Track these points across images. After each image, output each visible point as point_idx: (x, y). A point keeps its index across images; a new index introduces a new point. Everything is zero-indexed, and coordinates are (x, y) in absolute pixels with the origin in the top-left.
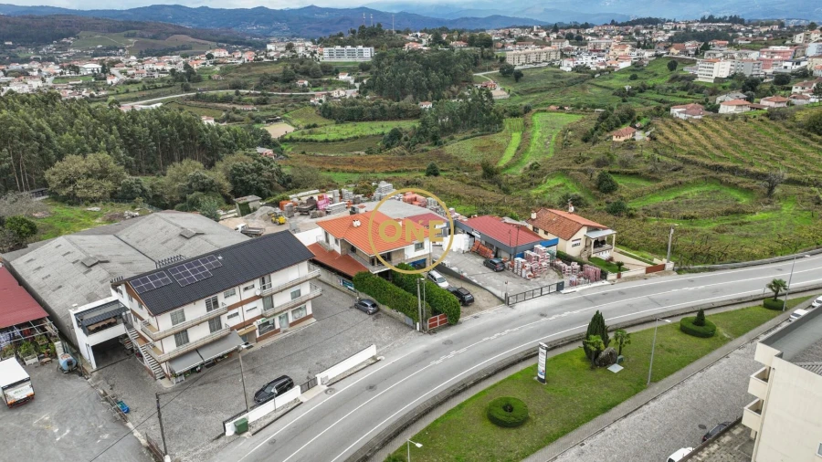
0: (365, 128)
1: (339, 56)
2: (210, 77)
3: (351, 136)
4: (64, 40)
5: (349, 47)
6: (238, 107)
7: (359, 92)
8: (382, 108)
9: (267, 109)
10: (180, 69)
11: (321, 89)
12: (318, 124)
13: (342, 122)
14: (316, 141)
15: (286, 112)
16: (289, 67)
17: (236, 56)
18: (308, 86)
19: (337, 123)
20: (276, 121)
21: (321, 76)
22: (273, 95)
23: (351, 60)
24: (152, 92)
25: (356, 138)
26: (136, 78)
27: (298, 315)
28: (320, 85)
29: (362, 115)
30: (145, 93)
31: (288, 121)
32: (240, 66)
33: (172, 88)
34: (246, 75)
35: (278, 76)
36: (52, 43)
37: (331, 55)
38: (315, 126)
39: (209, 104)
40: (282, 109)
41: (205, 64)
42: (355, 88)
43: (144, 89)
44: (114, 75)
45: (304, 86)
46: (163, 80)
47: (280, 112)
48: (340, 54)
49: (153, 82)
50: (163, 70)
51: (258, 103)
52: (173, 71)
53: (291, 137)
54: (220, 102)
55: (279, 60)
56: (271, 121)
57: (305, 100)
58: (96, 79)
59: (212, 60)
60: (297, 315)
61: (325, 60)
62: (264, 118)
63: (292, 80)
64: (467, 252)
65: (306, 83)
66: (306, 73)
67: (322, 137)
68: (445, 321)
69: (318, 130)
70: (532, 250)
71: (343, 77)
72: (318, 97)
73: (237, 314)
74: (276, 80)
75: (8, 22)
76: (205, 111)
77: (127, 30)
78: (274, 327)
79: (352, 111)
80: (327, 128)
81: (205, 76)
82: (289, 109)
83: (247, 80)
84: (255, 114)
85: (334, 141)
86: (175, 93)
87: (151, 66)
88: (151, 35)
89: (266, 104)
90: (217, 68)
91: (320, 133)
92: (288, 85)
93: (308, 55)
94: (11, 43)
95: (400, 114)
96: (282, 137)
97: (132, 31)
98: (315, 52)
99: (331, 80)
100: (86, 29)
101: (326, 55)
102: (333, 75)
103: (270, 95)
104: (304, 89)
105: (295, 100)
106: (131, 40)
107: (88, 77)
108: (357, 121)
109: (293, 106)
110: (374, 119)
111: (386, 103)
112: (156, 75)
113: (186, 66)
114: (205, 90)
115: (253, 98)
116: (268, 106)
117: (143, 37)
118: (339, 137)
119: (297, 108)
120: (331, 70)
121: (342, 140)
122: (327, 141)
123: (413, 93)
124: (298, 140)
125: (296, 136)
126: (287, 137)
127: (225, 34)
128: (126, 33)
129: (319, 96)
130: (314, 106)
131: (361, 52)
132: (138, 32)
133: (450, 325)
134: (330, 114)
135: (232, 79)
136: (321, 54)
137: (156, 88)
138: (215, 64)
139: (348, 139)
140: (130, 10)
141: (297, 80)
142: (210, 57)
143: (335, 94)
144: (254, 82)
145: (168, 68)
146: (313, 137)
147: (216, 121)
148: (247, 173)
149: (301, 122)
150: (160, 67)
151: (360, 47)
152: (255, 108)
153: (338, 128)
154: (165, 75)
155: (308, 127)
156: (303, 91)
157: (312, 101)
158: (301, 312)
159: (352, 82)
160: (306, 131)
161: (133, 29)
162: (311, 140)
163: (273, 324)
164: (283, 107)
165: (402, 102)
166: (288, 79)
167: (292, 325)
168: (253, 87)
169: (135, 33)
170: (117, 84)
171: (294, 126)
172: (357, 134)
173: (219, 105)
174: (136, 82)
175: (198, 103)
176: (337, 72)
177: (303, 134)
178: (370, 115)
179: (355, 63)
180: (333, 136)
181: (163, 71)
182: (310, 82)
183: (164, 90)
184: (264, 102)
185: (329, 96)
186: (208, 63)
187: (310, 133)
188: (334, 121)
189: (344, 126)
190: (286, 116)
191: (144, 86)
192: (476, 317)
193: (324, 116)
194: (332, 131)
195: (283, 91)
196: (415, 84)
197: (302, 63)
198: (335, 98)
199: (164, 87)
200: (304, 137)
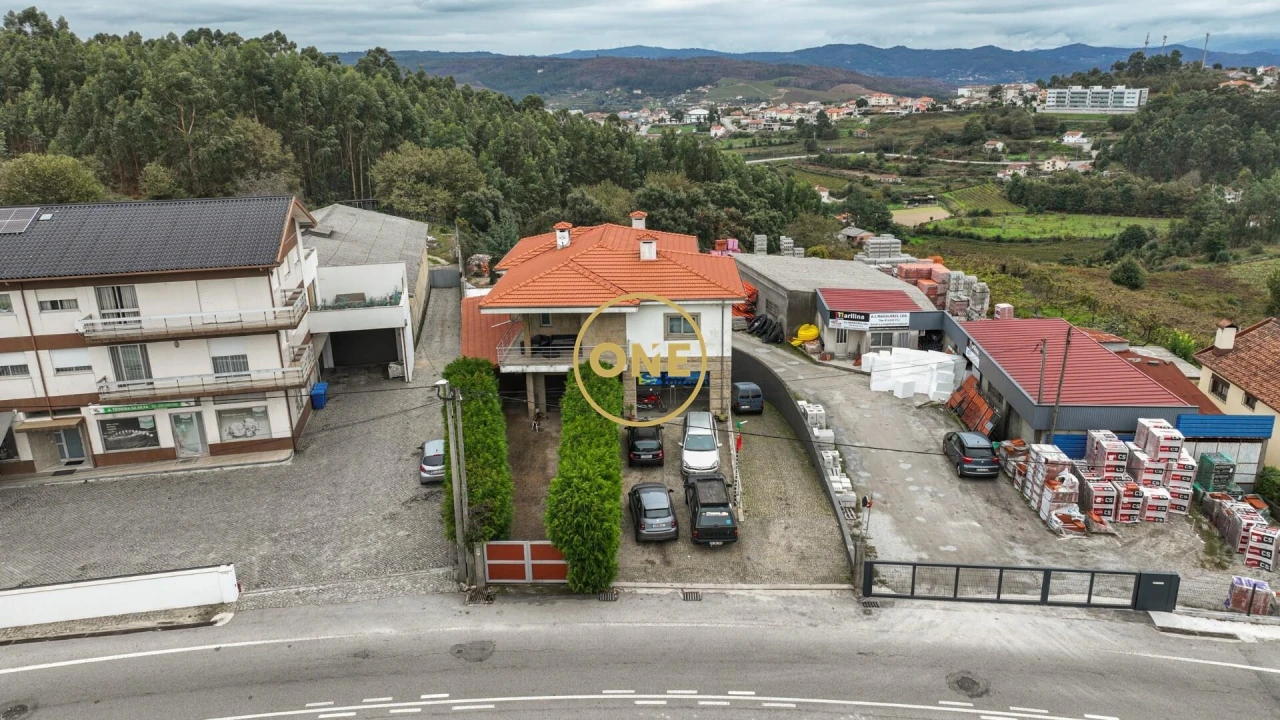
0: (1080, 226)
1: (1074, 104)
2: (851, 133)
3: (1048, 235)
4: (700, 89)
5: (1098, 88)
6: (873, 177)
7: (1094, 165)
8: (1127, 192)
9: (919, 183)
10: (812, 120)
11: (1024, 157)
12: (994, 211)
13: (1040, 212)
14: (979, 238)
15: (948, 189)
16: (979, 121)
17: (902, 105)
18: (1003, 151)
19: (1030, 212)
20: (927, 201)
21: (1032, 137)
22: (939, 162)
23: (1097, 111)
24: (763, 151)
25: (1057, 240)
26: (748, 131)
27: (239, 429)
28: (1024, 151)
29: (1082, 201)
30: (753, 151)
31: (945, 203)
32: (903, 118)
33: (792, 148)
34: (907, 131)
35: (955, 133)
36: (684, 93)
37: (1060, 101)
38: (987, 213)
39: (833, 171)
40: (944, 185)
41: (851, 114)
42: (1090, 157)
43: (754, 145)
44: (722, 125)
45: (995, 150)
46: (783, 134)
47: (938, 188)
48: (1079, 99)
49: (769, 137)
50: (789, 120)
51: (908, 173)
52: (801, 121)
53: (936, 227)
54: (850, 169)
55: (969, 110)
56: (919, 201)
57: (989, 173)
58: (698, 130)
59: (864, 109)
60: (237, 427)
61: (1049, 111)
62: (905, 195)
63: (976, 139)
64: (934, 406)
65: (1000, 145)
66: (1005, 131)
67: (992, 233)
68: (560, 572)
69: (991, 220)
70: (1127, 432)
71: (1071, 139)
72: (1015, 169)
73: (22, 369)
74: (950, 140)
75: (643, 66)
76: (822, 179)
77: (781, 76)
78: (156, 440)
79: (1064, 193)
80: (1008, 219)
81: (844, 132)
82: (953, 185)
83: (905, 138)
84: (894, 189)
85: (1012, 241)
86: (794, 154)
87: (774, 114)
88: (809, 83)
89: (920, 175)
90: (867, 121)
91: (992, 226)
92: (967, 148)
93: (1020, 103)
94: (639, 92)
95: (1160, 206)
96: (921, 225)
97: (786, 78)
98: (1034, 98)
99: (1047, 144)
100: (727, 75)
101: (1049, 103)
102: (1053, 135)
103: (930, 162)
104: (995, 156)
105: (972, 173)
106: (781, 90)
107: (690, 127)
108: (1070, 212)
109: (964, 181)
110: (1104, 211)
111: (1139, 183)
112: (776, 127)
113: (822, 116)
114: (837, 151)
115: (902, 165)
116: (921, 179)
117: (798, 86)
118: (1024, 235)
119: (969, 185)
120: (1053, 127)
121: (1027, 240)
122: (998, 239)
123: (1203, 168)
124: (947, 233)
125: (950, 226)
126: (931, 227)
127: (919, 86)
128: (777, 80)
129: (1014, 167)
130: (1001, 183)
131: (1120, 96)
132: (793, 79)
133: (565, 592)
134: (1022, 196)
135: (881, 136)
136: (1043, 101)
137: (770, 144)
138: (865, 114)
139: (1039, 241)
140: (796, 52)
141: (985, 141)
142: (862, 103)
143: (1046, 166)
144: (914, 141)
145: (795, 118)
146: (977, 231)
147: (831, 194)
148: (667, 205)
149: (963, 207)
150: (785, 116)
151: (1120, 88)
152: (899, 180)
153: (1029, 220)
154: (789, 128)
155: (974, 214)
156: (991, 160)
157: (1000, 175)
158: (250, 422)
159: (1087, 148)
160: (967, 220)
161: (788, 74)
162: (971, 236)
163: (154, 430)
164: (943, 181)
165: (1173, 184)
166: (970, 139)
167: (217, 450)
168: (910, 151)
169: (789, 80)
170: (721, 137)
171: (951, 211)
172: (1062, 233)
173: (846, 172)
174: (746, 136)
175: (819, 168)
176: (1063, 129)
177: (960, 224)
178: (1098, 202)
179: (1106, 116)
180: (1014, 232)
181: (788, 122)
182: (1008, 146)
183: (779, 148)
184: (917, 173)
185: (1033, 170)
186: (856, 113)
187: (974, 224)
188: (1025, 209)
189: (1041, 218)
190: (946, 195)
191: (754, 142)
192: (689, 597)
193: (1011, 200)
194: (1017, 224)
195: (957, 157)
196: (1214, 151)
197: (1005, 113)
198: (1046, 173)
199: (781, 144)
200: (961, 229)
